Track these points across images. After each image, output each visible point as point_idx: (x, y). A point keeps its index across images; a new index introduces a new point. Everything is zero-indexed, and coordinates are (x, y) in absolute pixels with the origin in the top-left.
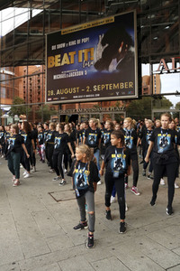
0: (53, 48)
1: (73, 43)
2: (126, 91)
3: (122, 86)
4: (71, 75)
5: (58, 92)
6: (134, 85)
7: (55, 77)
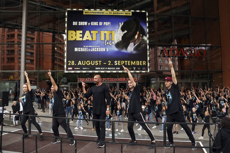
0: (75, 23)
1: (96, 24)
2: (141, 67)
3: (138, 63)
4: (93, 50)
5: (80, 63)
6: (147, 64)
7: (76, 49)
